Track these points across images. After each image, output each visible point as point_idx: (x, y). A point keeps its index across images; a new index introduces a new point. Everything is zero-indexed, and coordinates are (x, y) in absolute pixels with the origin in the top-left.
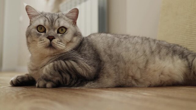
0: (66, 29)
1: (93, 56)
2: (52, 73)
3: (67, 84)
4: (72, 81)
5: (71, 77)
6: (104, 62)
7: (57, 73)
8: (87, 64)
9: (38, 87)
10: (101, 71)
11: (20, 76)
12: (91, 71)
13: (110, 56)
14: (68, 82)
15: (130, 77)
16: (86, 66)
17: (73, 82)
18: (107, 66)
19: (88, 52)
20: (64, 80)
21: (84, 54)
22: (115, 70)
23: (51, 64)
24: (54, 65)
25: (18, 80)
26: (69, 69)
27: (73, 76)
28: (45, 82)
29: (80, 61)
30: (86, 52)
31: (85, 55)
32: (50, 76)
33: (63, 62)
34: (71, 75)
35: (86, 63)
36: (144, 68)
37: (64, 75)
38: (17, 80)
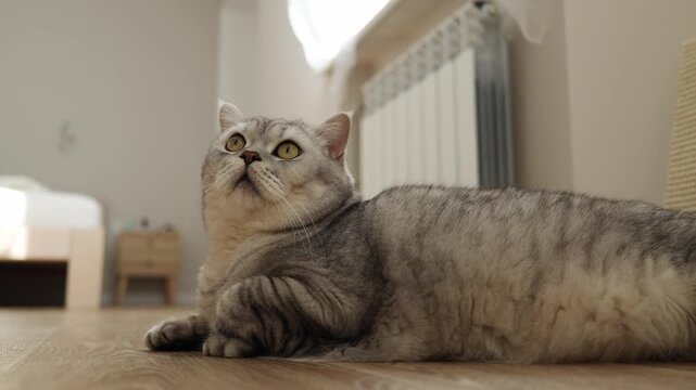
0: (300, 150)
1: (363, 263)
2: (235, 312)
3: (277, 348)
4: (287, 342)
5: (286, 329)
6: (395, 284)
7: (248, 313)
8: (336, 290)
9: (209, 355)
10: (383, 309)
11: (172, 323)
12: (348, 310)
13: (416, 265)
14: (278, 341)
15: (478, 331)
16: (333, 293)
17: (292, 345)
18: (403, 295)
19: (351, 251)
20: (268, 335)
21: (335, 257)
22: (426, 308)
23: (236, 287)
24: (241, 289)
25: (164, 334)
26: (283, 305)
27: (294, 324)
28: (223, 340)
29: (317, 278)
30: (345, 251)
31: (339, 259)
32: (231, 323)
33: (265, 281)
34: (285, 322)
35: (336, 285)
36: (527, 299)
37: (268, 321)
38: (162, 334)
